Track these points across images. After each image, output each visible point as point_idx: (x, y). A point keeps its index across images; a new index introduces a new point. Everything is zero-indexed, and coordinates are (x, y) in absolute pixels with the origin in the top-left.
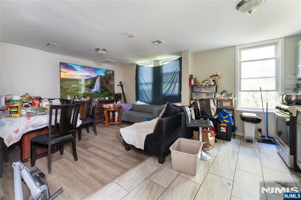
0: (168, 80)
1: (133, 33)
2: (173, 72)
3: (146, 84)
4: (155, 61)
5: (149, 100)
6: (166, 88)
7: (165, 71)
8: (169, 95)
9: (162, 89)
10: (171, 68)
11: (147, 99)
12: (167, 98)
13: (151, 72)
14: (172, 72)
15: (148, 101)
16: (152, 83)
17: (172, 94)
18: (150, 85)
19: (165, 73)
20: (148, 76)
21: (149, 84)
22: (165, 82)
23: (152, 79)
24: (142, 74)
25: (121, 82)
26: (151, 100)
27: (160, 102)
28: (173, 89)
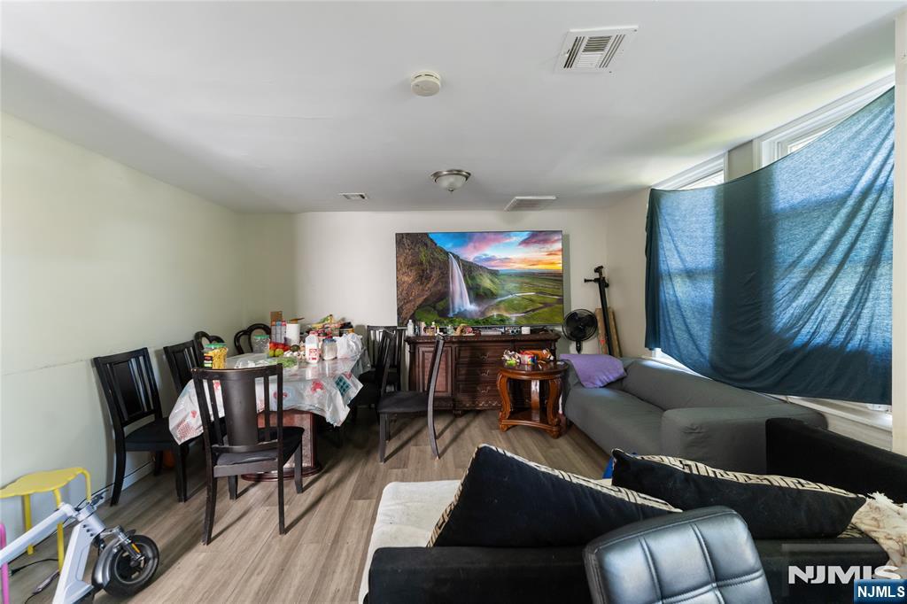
0: (813, 243)
1: (423, 71)
2: (850, 193)
3: (690, 274)
4: (729, 151)
5: (702, 355)
6: (796, 297)
7: (788, 193)
8: (819, 340)
9: (770, 299)
10: (833, 168)
11: (691, 346)
12: (798, 357)
13: (712, 211)
14: (840, 190)
15: (696, 356)
16: (716, 270)
17: (841, 337)
18: (707, 277)
19: (793, 208)
20: (699, 233)
21: (703, 272)
22: (790, 260)
23: (716, 245)
24: (671, 226)
25: (599, 270)
26: (707, 354)
27: (756, 370)
28: (848, 307)
